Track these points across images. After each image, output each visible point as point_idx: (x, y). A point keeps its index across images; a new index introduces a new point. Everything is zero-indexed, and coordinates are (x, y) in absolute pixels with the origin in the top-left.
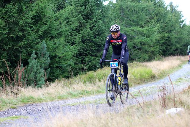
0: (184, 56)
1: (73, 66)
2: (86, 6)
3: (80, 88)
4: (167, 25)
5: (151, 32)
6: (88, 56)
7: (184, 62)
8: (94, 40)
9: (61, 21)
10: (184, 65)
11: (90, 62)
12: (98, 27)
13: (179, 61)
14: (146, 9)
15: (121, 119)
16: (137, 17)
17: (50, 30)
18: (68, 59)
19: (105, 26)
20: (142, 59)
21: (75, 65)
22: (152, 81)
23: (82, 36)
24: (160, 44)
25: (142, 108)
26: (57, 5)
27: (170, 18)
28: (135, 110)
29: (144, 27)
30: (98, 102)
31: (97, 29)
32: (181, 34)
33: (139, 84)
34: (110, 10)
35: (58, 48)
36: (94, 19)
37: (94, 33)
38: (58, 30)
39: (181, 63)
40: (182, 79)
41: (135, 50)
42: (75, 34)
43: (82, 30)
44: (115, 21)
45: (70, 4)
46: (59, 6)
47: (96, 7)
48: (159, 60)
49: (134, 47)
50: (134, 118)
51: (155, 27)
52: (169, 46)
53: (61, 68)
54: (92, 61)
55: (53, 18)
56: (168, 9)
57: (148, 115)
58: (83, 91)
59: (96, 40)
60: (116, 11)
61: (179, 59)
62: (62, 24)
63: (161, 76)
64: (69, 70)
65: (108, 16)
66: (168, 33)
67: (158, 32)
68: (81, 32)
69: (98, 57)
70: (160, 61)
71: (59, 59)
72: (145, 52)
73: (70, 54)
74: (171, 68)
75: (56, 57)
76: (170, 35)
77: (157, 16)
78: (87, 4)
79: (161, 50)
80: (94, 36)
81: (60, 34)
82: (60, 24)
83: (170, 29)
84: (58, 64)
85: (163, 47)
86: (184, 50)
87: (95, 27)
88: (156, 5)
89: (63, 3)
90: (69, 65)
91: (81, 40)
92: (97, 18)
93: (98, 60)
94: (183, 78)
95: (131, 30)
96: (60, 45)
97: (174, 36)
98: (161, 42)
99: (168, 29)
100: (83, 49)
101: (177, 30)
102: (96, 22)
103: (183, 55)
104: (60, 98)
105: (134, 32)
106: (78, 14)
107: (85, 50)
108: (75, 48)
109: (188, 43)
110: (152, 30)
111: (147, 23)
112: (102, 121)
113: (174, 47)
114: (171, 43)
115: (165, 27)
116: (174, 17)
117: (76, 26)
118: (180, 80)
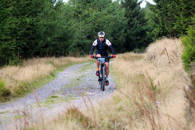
0: (59, 56)
4: (29, 3)
7: (60, 68)
10: (59, 73)
13: (50, 65)
22: (4, 101)
24: (18, 36)
32: (54, 19)
40: (56, 97)
48: (16, 64)
51: (8, 7)
52: (33, 39)
63: (20, 92)
66: (30, 17)
67: (14, 14)
70: (18, 66)
74: (37, 79)
76: (34, 21)
79: (19, 46)
83: (33, 9)
85: (23, 41)
86: (59, 47)
94: (58, 95)
97: (41, 22)
98: (19, 33)
99: (30, 10)
101: (47, 11)
109: (66, 35)
110: (4, 11)
113: (42, 41)
114: (37, 35)
115: (25, 7)
118: (53, 99)
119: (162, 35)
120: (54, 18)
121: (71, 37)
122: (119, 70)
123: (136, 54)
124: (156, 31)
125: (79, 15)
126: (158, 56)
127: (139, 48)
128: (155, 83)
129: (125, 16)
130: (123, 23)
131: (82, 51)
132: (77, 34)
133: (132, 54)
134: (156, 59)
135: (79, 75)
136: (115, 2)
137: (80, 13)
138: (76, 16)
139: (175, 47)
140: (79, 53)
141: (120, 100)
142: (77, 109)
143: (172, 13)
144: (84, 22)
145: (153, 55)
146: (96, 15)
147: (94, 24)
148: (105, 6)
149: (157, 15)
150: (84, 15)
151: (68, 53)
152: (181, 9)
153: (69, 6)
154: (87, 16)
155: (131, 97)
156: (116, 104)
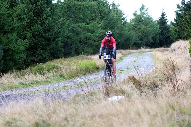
1: (24, 59)
2: (36, 4)
3: (31, 78)
4: (110, 22)
5: (95, 28)
6: (38, 49)
7: (125, 55)
8: (44, 35)
9: (14, 18)
10: (125, 58)
11: (40, 55)
12: (47, 24)
13: (120, 54)
14: (91, 7)
15: (68, 106)
16: (83, 15)
17: (3, 26)
18: (20, 52)
19: (54, 23)
20: (87, 52)
21: (26, 58)
22: (96, 72)
23: (33, 31)
25: (87, 96)
26: (10, 3)
27: (113, 16)
28: (80, 99)
29: (89, 24)
30: (47, 91)
31: (47, 25)
33: (85, 75)
34: (59, 8)
35: (11, 42)
36: (44, 16)
37: (43, 28)
38: (11, 26)
39: (123, 56)
40: (123, 70)
41: (81, 45)
42: (26, 30)
43: (33, 26)
44: (63, 18)
45: (22, 3)
46: (11, 4)
47: (45, 5)
49: (80, 42)
50: (80, 105)
51: (99, 24)
53: (14, 60)
54: (42, 54)
55: (6, 15)
56: (111, 8)
57: (92, 102)
58: (33, 81)
59: (46, 35)
60: (64, 9)
61: (120, 52)
62: (15, 21)
64: (21, 62)
65: (57, 13)
66: (110, 29)
67: (102, 28)
68: (32, 28)
69: (47, 50)
71: (12, 53)
72: (91, 46)
73: (22, 48)
75: (10, 51)
77: (101, 14)
78: (37, 2)
80: (43, 32)
81: (13, 30)
82: (13, 20)
83: (112, 26)
84: (11, 57)
86: (125, 44)
87: (45, 23)
88: (100, 4)
89: (16, 1)
90: (21, 58)
91: (32, 35)
92: (46, 15)
93: (47, 53)
94: (124, 69)
95: (77, 27)
96: (13, 39)
97: (116, 32)
99: (110, 26)
100: (34, 43)
101: (119, 26)
102: (46, 19)
103: (125, 48)
104: (12, 88)
105: (81, 28)
106: (30, 12)
107: (36, 44)
108: (26, 42)
110: (96, 26)
111: (92, 20)
112: (51, 108)
115: (108, 24)
116: (116, 15)
117: (28, 22)
118: (121, 71)
119: (179, 39)
120: (122, 30)
121: (131, 39)
122: (156, 56)
123: (165, 49)
124: (176, 36)
125: (135, 28)
126: (177, 49)
127: (166, 45)
128: (175, 63)
129: (160, 28)
130: (158, 32)
131: (137, 47)
132: (134, 38)
133: (163, 48)
134: (176, 50)
135: (135, 59)
136: (154, 21)
137: (136, 27)
138: (134, 29)
139: (185, 45)
140: (135, 48)
141: (156, 72)
142: (133, 77)
143: (183, 27)
144: (138, 32)
145: (174, 49)
146: (144, 28)
147: (143, 33)
148: (149, 23)
149: (176, 28)
150: (138, 28)
151: (129, 48)
152: (189, 25)
153: (130, 23)
154: (140, 29)
155: (162, 71)
156: (154, 74)
